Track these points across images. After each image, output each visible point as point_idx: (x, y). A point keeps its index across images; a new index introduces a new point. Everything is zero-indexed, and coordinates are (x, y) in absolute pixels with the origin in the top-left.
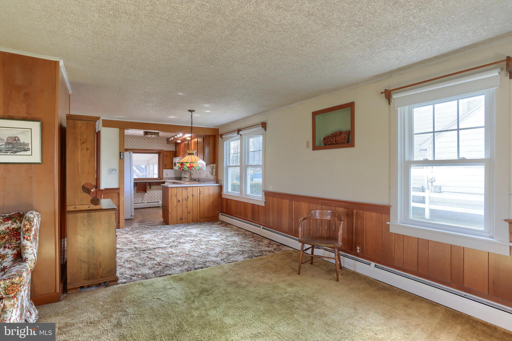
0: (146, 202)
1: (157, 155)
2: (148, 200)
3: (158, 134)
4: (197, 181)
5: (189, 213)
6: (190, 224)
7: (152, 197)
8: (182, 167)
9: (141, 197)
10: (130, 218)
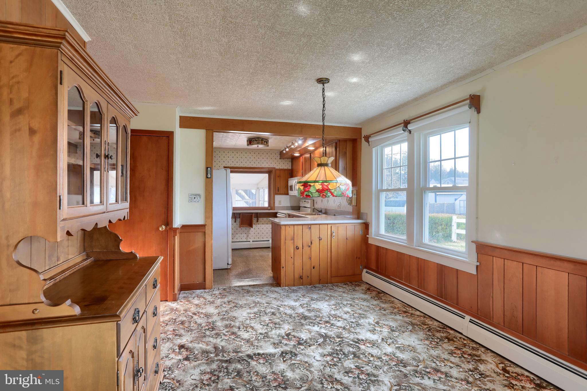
0: (251, 241)
1: (267, 175)
2: (254, 239)
3: (267, 143)
4: (324, 213)
5: (314, 268)
6: (315, 287)
7: (260, 233)
8: (305, 191)
9: (246, 234)
10: (226, 268)
